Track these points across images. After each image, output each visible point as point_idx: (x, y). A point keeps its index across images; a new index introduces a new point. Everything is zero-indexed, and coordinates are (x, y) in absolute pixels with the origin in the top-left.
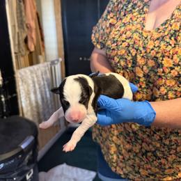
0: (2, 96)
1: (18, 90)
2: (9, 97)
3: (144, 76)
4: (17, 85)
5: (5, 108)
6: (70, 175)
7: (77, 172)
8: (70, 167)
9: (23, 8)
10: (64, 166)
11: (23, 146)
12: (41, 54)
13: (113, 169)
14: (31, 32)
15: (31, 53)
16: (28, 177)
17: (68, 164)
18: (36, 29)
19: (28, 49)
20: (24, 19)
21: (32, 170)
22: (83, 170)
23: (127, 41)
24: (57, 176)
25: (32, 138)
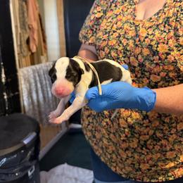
0: (5, 94)
1: (20, 88)
2: (12, 95)
3: (139, 65)
4: (20, 83)
5: (7, 105)
6: (71, 175)
7: (78, 172)
8: (71, 167)
9: (25, 9)
10: (66, 165)
11: (26, 142)
12: (42, 55)
13: (113, 169)
14: (33, 32)
15: (32, 54)
16: (30, 174)
17: (69, 164)
18: (38, 31)
19: (30, 50)
20: (26, 20)
21: (34, 167)
22: (84, 170)
23: (118, 31)
24: (58, 176)
25: (34, 134)
